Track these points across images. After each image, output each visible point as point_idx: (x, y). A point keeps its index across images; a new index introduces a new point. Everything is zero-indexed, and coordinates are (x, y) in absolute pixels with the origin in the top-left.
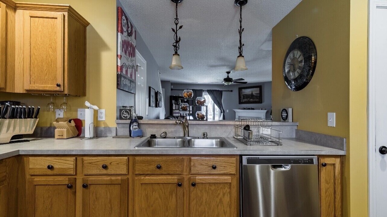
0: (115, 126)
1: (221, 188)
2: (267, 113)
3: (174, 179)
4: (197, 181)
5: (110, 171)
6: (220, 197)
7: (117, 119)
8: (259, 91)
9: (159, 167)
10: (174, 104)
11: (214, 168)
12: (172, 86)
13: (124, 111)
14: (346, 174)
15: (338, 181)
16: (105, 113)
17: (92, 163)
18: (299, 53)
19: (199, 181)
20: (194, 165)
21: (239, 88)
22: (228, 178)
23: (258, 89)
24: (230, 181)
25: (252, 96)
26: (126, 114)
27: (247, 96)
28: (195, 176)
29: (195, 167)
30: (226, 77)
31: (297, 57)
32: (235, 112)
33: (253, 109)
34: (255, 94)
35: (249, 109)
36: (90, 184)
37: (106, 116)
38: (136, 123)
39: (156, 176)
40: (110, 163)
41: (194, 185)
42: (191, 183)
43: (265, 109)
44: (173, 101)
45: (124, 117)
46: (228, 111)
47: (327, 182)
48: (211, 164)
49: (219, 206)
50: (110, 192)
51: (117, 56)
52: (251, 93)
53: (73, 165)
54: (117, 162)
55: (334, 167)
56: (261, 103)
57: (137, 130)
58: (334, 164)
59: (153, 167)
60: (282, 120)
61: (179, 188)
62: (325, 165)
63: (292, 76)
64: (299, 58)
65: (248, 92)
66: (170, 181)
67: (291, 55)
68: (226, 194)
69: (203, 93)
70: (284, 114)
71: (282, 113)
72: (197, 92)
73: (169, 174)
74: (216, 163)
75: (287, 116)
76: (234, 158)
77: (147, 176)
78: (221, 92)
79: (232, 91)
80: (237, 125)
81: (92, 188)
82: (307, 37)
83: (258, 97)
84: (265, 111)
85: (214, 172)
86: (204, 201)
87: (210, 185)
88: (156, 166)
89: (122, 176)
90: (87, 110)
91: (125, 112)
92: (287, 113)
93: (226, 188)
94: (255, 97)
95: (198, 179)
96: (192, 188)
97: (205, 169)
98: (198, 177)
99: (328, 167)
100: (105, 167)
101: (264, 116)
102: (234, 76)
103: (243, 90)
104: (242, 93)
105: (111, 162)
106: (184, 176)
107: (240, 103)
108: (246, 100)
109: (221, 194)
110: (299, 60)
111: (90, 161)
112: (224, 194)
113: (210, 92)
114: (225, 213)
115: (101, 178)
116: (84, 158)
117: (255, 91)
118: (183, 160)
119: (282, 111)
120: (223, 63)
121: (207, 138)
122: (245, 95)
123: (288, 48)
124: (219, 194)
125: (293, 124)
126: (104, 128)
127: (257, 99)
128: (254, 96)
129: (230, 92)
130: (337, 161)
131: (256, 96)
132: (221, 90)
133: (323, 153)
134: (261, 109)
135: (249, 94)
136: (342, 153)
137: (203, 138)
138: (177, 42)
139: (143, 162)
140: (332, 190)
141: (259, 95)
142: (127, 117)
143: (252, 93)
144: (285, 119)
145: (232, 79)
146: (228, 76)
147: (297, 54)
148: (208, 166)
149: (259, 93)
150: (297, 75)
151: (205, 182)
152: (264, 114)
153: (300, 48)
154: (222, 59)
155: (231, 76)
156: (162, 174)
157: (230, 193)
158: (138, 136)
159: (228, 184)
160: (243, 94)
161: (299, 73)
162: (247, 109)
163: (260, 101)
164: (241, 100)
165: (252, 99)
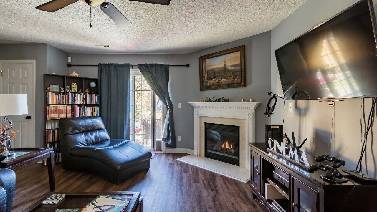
2: (257, 109)
8: (239, 59)
12: (70, 58)
21: (200, 58)
23: (238, 54)
25: (224, 71)
27: (215, 74)
32: (192, 108)
33: (227, 100)
34: (231, 66)
35: (218, 100)
43: (254, 101)
46: (180, 105)
52: (222, 66)
56: (245, 85)
65: (216, 64)
69: (132, 72)
78: (166, 69)
79: (188, 66)
83: (238, 73)
84: (254, 105)
94: (231, 74)
101: (251, 116)
103: (207, 60)
104: (205, 67)
107: (203, 88)
108: (212, 81)
113: (144, 68)
117: (232, 61)
122: (212, 70)
127: (236, 76)
128: (229, 71)
129: (185, 68)
131: (233, 72)
132: (167, 64)
134: (244, 101)
135: (219, 68)
141: (238, 68)
143: (225, 65)
149: (239, 62)
152: (252, 111)
160: (208, 68)
162: (214, 101)
163: (243, 82)
164: (203, 82)
165: (224, 78)
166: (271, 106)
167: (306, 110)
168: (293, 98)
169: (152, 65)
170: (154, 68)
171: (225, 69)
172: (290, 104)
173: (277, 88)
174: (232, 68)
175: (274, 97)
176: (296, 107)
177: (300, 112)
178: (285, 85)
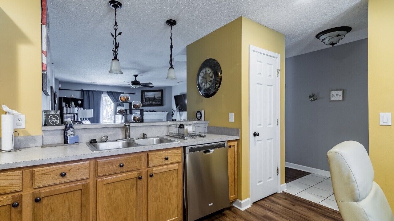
0: (41, 133)
1: (171, 174)
2: (168, 115)
3: (135, 174)
4: (154, 172)
5: (69, 178)
6: (170, 181)
7: (43, 126)
8: (161, 95)
9: (121, 166)
10: (65, 107)
11: (167, 159)
12: (60, 85)
13: (51, 116)
14: (240, 152)
15: (236, 156)
16: (24, 119)
17: (46, 173)
18: (210, 71)
19: (155, 172)
20: (151, 160)
21: (142, 91)
22: (176, 166)
23: (160, 93)
24: (177, 168)
25: (154, 99)
26: (55, 120)
27: (149, 99)
28: (152, 168)
29: (152, 161)
30: (134, 80)
31: (209, 73)
33: (155, 112)
34: (157, 97)
35: (152, 111)
36: (43, 197)
37: (26, 122)
38: (72, 129)
39: (117, 174)
40: (69, 170)
41: (151, 176)
42: (149, 174)
43: (166, 112)
44: (64, 104)
45: (52, 122)
47: (231, 158)
48: (164, 156)
49: (170, 188)
50: (68, 201)
51: (42, 51)
52: (153, 96)
53: (19, 180)
54: (78, 168)
55: (234, 147)
56: (163, 106)
57: (73, 136)
58: (234, 146)
59: (115, 167)
60: (196, 119)
61: (139, 181)
62: (230, 147)
63: (204, 86)
64: (210, 74)
65: (150, 95)
66: (132, 177)
67: (204, 71)
68: (175, 178)
69: (102, 95)
70: (199, 115)
71: (197, 114)
72: (94, 93)
73: (130, 171)
74: (168, 155)
75: (201, 117)
76: (179, 149)
77: (109, 176)
79: (134, 94)
80: (170, 125)
81: (45, 201)
82: (215, 60)
83: (160, 101)
85: (167, 162)
86: (159, 188)
87: (163, 174)
88: (118, 165)
89: (83, 181)
90: (3, 116)
91: (53, 117)
92: (201, 114)
93: (175, 174)
95: (154, 170)
96: (149, 178)
97: (160, 161)
98: (154, 169)
99: (232, 148)
100: (63, 175)
101: (166, 117)
102: (142, 79)
103: (145, 93)
104: (144, 96)
105: (70, 168)
106: (143, 170)
107: (144, 105)
108: (148, 103)
109: (171, 179)
110: (210, 75)
111: (43, 172)
112: (173, 179)
113: (110, 94)
114: (173, 193)
115: (57, 188)
116: (34, 169)
117: (157, 95)
118: (141, 157)
119: (197, 113)
120: (134, 67)
121: (147, 138)
122: (148, 98)
123: (200, 66)
124: (170, 180)
125: (205, 122)
126: (25, 137)
128: (156, 99)
129: (132, 95)
130: (236, 143)
131: (158, 100)
132: (123, 92)
133: (230, 139)
134: (163, 112)
135: (151, 97)
136: (237, 138)
137: (143, 138)
138: (117, 47)
139: (104, 164)
140: (233, 161)
141: (160, 98)
142: (56, 123)
144: (199, 119)
145: (140, 82)
146: (136, 79)
147: (209, 71)
148: (162, 158)
150: (208, 86)
151: (160, 172)
153: (211, 67)
154: (135, 63)
155: (138, 79)
156: (123, 172)
157: (177, 177)
158: (75, 143)
159: (176, 170)
161: (210, 85)
162: (149, 112)
163: (162, 104)
164: (143, 103)
165: (154, 102)
166: (173, 113)
167: (182, 114)
168: (179, 111)
169: (115, 92)
170: (116, 94)
171: (154, 98)
172: (178, 113)
173: (174, 107)
174: (158, 98)
175: (174, 111)
176: (180, 114)
177: (181, 115)
178: (177, 105)
